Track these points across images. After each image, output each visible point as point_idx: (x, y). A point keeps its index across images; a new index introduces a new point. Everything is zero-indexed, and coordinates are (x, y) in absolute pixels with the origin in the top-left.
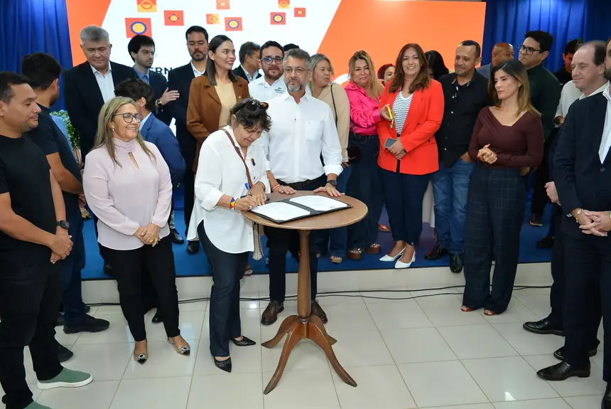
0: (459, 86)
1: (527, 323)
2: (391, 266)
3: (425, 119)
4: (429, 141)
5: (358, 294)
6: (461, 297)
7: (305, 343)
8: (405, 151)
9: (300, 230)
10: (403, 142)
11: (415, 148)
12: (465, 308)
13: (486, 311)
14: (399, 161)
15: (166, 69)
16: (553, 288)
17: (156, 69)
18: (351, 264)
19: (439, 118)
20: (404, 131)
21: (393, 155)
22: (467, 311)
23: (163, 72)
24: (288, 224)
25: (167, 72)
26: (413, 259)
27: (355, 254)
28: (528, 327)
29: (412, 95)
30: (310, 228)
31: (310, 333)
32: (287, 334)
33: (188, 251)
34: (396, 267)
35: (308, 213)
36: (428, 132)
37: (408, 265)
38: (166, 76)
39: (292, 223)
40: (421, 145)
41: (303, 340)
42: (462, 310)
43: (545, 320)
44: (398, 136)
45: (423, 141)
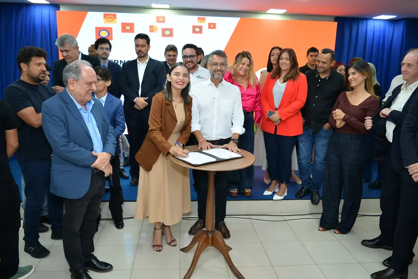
0: (321, 79)
1: (363, 241)
2: (270, 198)
3: (294, 99)
4: (297, 113)
5: (247, 217)
6: (319, 220)
7: (210, 249)
8: (281, 120)
9: (209, 171)
10: (280, 114)
11: (288, 119)
12: (321, 229)
13: (336, 231)
14: (276, 126)
15: (121, 61)
16: (381, 216)
17: (115, 61)
18: (242, 196)
19: (304, 99)
20: (280, 106)
21: (273, 122)
22: (323, 230)
23: (119, 63)
24: (201, 167)
25: (122, 63)
26: (286, 194)
27: (232, 193)
28: (365, 243)
29: (286, 83)
30: (216, 170)
31: (214, 243)
32: (198, 243)
33: (131, 184)
34: (274, 199)
35: (214, 160)
36: (297, 108)
37: (282, 198)
38: (121, 66)
39: (203, 166)
40: (292, 116)
41: (208, 247)
42: (319, 230)
43: (376, 238)
44: (276, 109)
45: (293, 114)
